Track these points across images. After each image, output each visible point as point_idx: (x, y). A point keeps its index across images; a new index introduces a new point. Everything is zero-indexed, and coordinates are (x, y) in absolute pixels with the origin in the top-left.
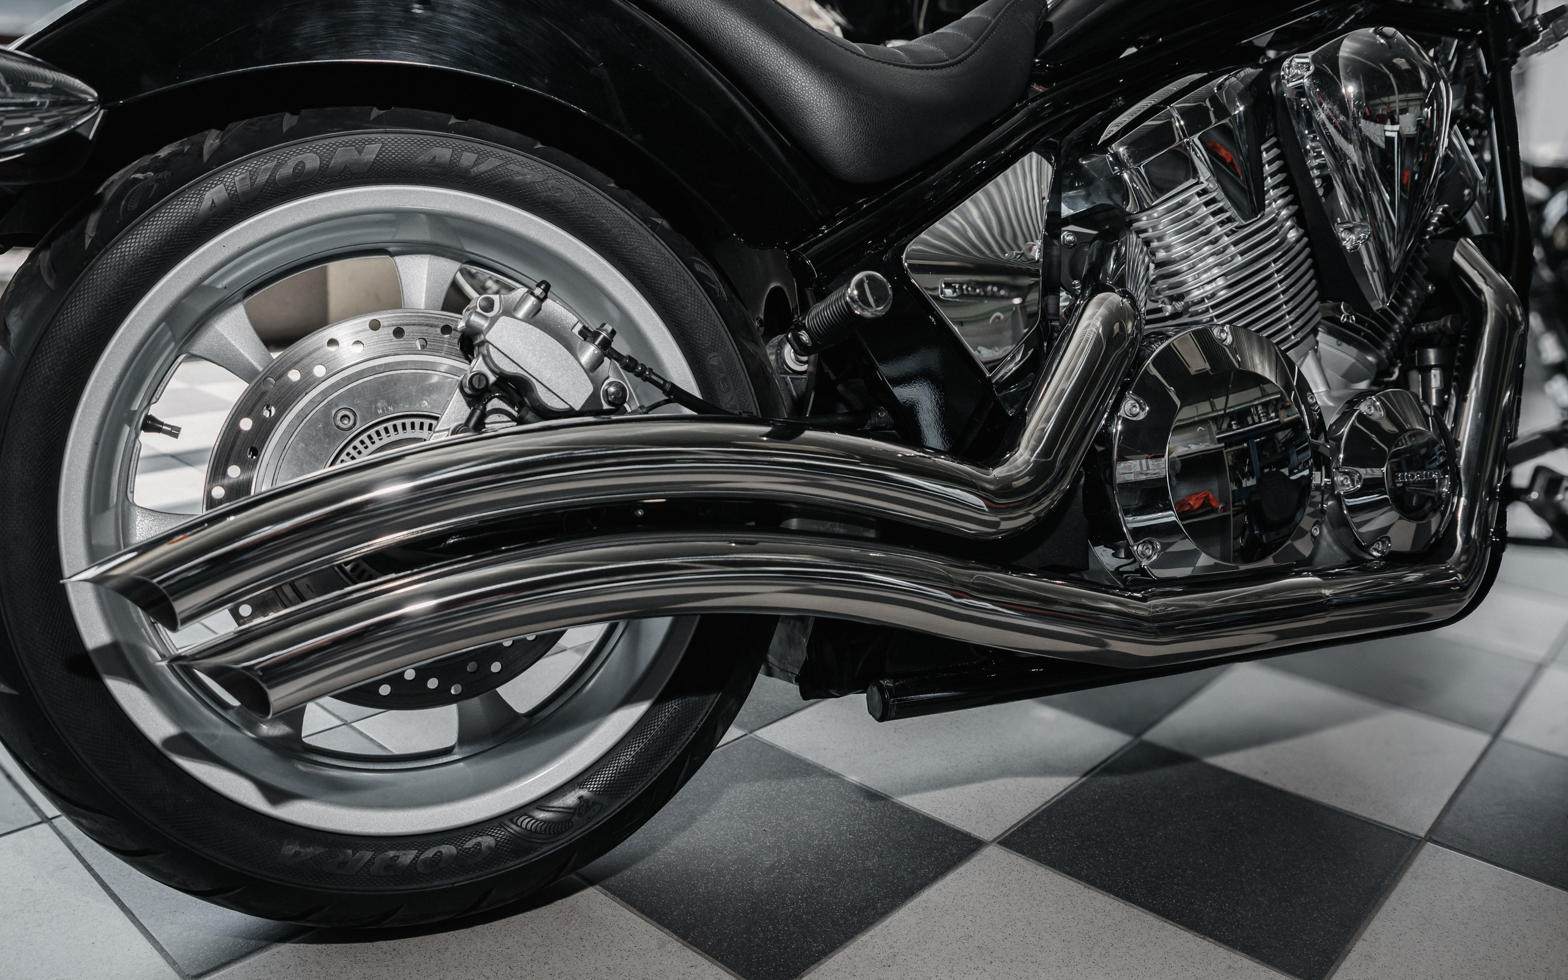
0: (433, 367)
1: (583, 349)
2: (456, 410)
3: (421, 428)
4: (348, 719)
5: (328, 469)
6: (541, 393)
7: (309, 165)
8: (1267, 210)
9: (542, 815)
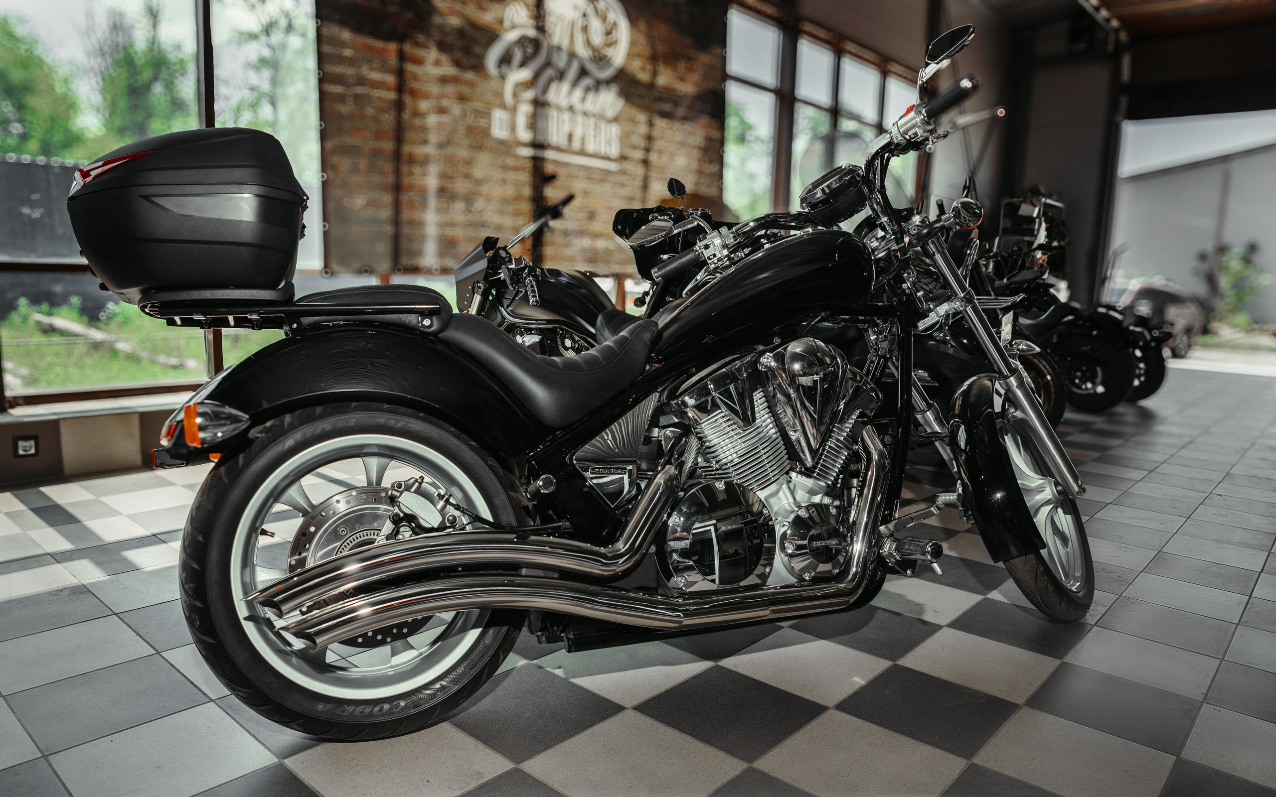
0: (378, 509)
1: (438, 502)
2: (388, 527)
3: (374, 535)
4: (344, 656)
5: (334, 557)
6: (421, 521)
7: (327, 429)
8: (757, 421)
9: (428, 692)
